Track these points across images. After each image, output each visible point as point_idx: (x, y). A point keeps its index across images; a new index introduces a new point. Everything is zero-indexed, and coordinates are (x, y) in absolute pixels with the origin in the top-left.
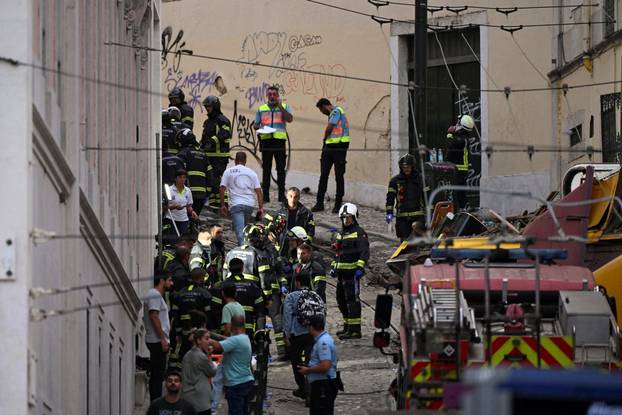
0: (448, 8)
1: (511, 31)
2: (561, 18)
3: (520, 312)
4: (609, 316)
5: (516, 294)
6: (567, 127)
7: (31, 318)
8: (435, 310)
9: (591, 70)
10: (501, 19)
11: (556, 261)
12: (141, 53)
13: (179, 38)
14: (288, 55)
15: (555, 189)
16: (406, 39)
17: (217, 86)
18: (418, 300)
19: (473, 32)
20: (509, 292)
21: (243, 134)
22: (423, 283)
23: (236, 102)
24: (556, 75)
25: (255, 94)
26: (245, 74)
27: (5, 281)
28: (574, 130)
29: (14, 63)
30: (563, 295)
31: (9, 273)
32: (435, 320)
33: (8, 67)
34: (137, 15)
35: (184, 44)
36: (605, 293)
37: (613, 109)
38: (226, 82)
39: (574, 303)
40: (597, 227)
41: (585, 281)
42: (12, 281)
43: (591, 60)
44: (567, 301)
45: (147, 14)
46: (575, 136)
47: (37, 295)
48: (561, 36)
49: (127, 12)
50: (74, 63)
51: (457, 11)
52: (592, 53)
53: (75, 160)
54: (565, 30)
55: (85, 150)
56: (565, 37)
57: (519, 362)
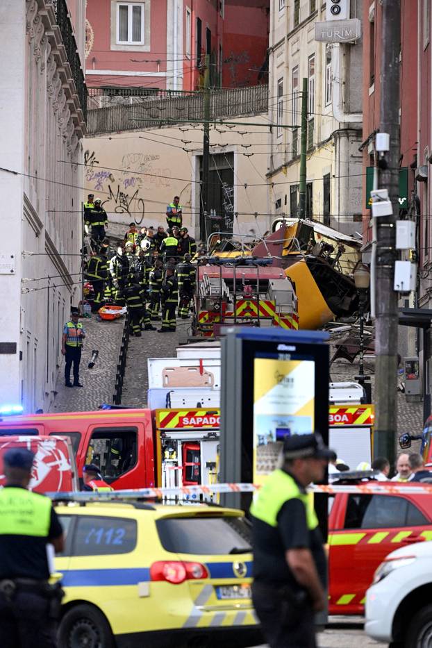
0: (219, 145)
1: (249, 156)
2: (272, 150)
3: (250, 289)
4: (292, 291)
5: (249, 280)
6: (274, 200)
7: (22, 292)
8: (211, 288)
9: (286, 173)
10: (243, 150)
11: (268, 265)
12: (75, 165)
13: (92, 155)
14: (143, 164)
15: (269, 230)
16: (199, 158)
17: (110, 179)
18: (203, 283)
19: (231, 155)
20: (246, 279)
21: (122, 201)
22: (205, 275)
23: (119, 186)
24: (270, 175)
25: (128, 182)
27: (10, 274)
28: (277, 201)
29: (15, 173)
30: (271, 281)
31: (12, 271)
32: (211, 292)
33: (13, 175)
34: (73, 147)
35: (95, 158)
36: (290, 280)
37: (296, 192)
38: (114, 177)
39: (275, 285)
40: (288, 248)
41: (281, 274)
42: (14, 274)
43: (286, 168)
44: (273, 284)
45: (77, 146)
46: (278, 203)
47: (25, 281)
48: (272, 157)
49: (68, 146)
50: (43, 173)
51: (223, 146)
52: (286, 165)
53: (43, 218)
54: (274, 154)
55: (48, 212)
56: (274, 157)
57: (250, 312)
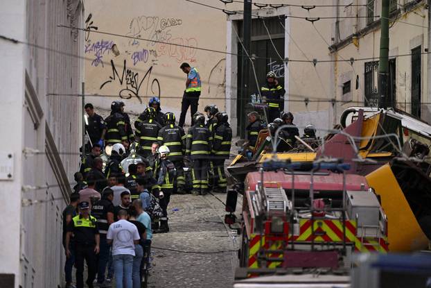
0: (271, 5)
1: (312, 21)
2: (338, 14)
3: (322, 203)
4: (379, 207)
5: (318, 192)
6: (340, 82)
7: (23, 205)
8: (268, 202)
9: (357, 46)
10: (305, 13)
13: (89, 19)
14: (160, 31)
16: (238, 23)
17: (114, 51)
18: (256, 195)
19: (280, 20)
20: (314, 191)
21: (129, 82)
22: (259, 184)
23: (125, 61)
24: (335, 48)
25: (138, 56)
26: (131, 43)
27: (6, 180)
28: (345, 84)
30: (349, 193)
31: (10, 176)
32: (268, 208)
33: (12, 43)
34: (74, 6)
35: (92, 23)
36: (374, 192)
37: (373, 71)
38: (119, 48)
40: (365, 149)
41: (363, 184)
42: (11, 181)
43: (358, 39)
44: (352, 197)
46: (346, 87)
47: (26, 190)
48: (337, 23)
51: (277, 7)
52: (358, 35)
54: (340, 19)
55: (48, 95)
56: (340, 24)
57: (322, 236)
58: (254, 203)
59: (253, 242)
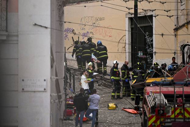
2: (178, 14)
3: (181, 100)
5: (178, 95)
8: (157, 100)
9: (187, 28)
11: (188, 85)
14: (95, 23)
17: (73, 32)
18: (150, 97)
19: (151, 17)
20: (176, 95)
22: (151, 92)
23: (79, 37)
24: (176, 30)
25: (85, 35)
26: (82, 29)
27: (43, 91)
31: (45, 89)
32: (157, 103)
33: (45, 28)
42: (46, 92)
43: (188, 25)
47: (52, 96)
48: (177, 18)
52: (188, 23)
54: (179, 16)
55: (56, 52)
56: (179, 18)
57: (182, 115)
58: (149, 100)
59: (150, 118)
